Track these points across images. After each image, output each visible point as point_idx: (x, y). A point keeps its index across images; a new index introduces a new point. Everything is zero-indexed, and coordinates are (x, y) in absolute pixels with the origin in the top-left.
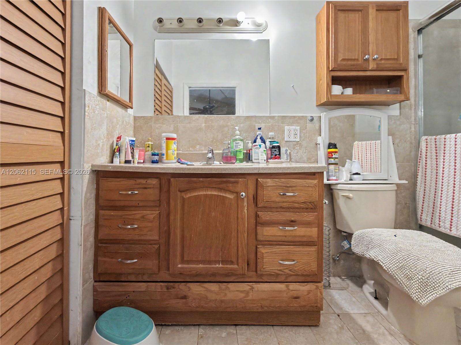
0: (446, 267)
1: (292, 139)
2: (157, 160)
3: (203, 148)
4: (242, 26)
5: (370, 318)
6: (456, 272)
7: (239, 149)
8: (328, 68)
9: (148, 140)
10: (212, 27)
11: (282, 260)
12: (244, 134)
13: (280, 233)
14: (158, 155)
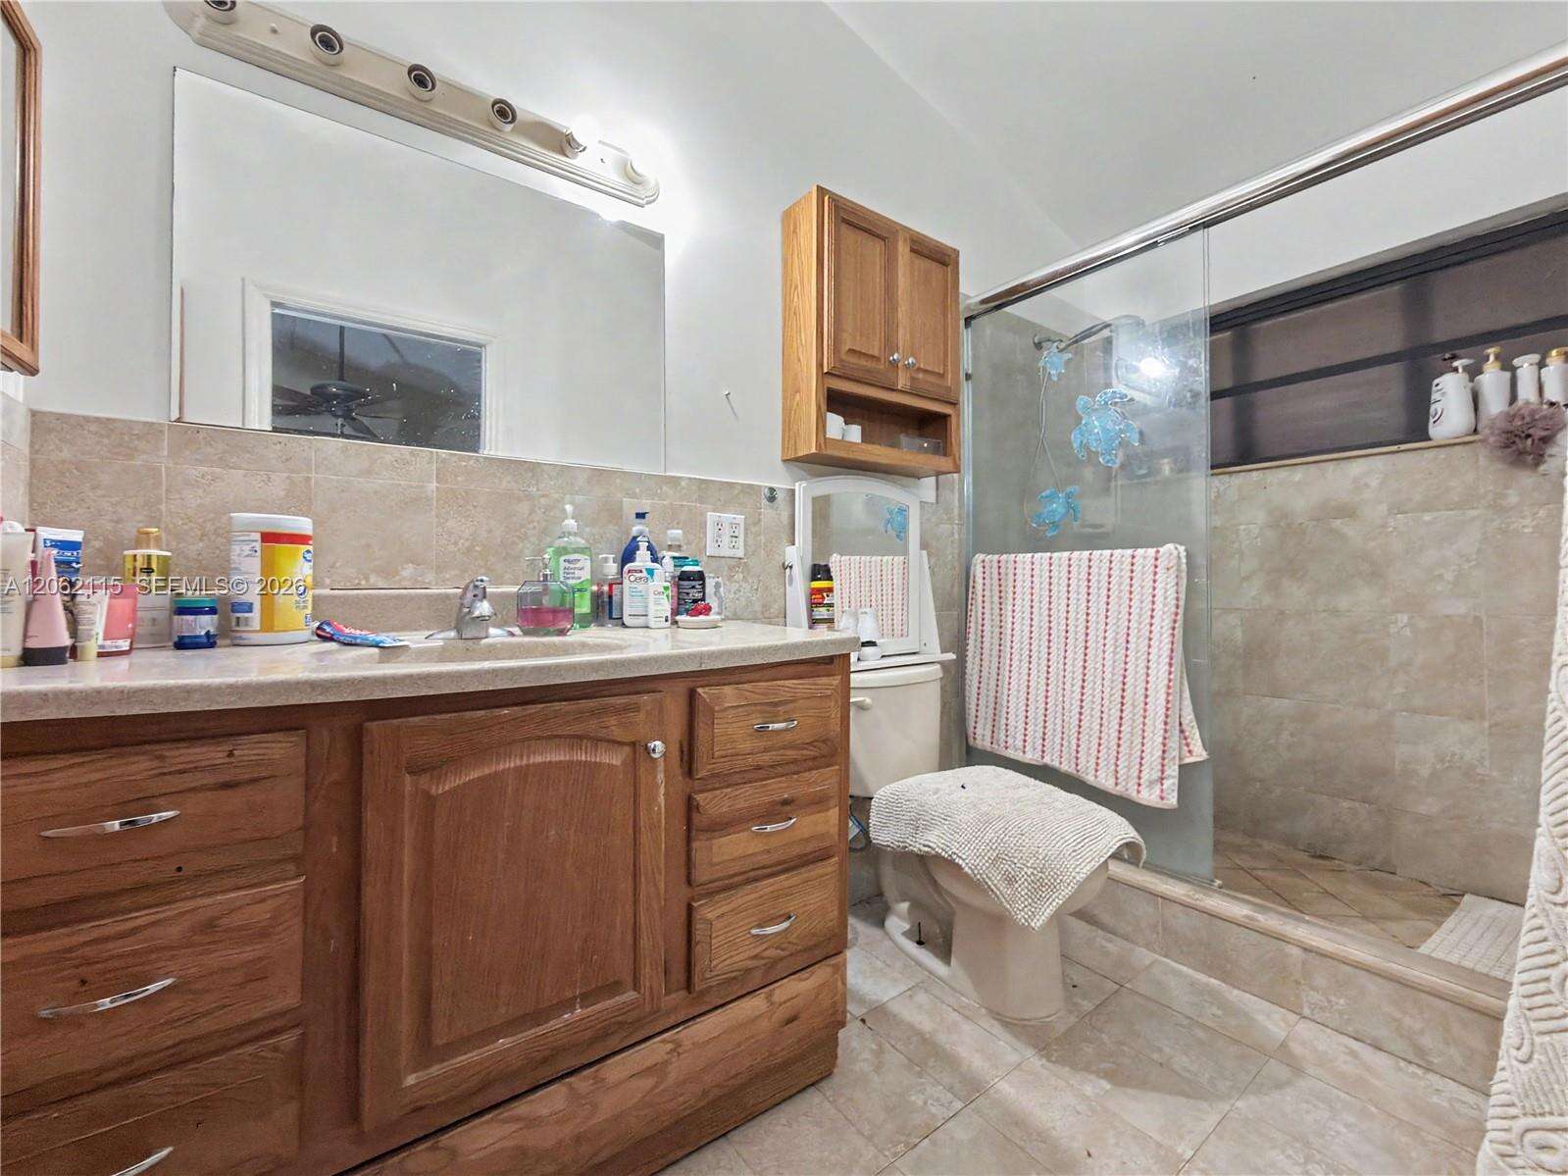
0: (1067, 838)
1: (726, 552)
2: (208, 633)
3: (430, 577)
4: (580, 161)
5: (921, 997)
6: (1082, 844)
7: (579, 581)
8: (820, 365)
9: (143, 539)
10: (460, 119)
11: (760, 926)
12: (587, 529)
13: (756, 846)
14: (213, 611)
